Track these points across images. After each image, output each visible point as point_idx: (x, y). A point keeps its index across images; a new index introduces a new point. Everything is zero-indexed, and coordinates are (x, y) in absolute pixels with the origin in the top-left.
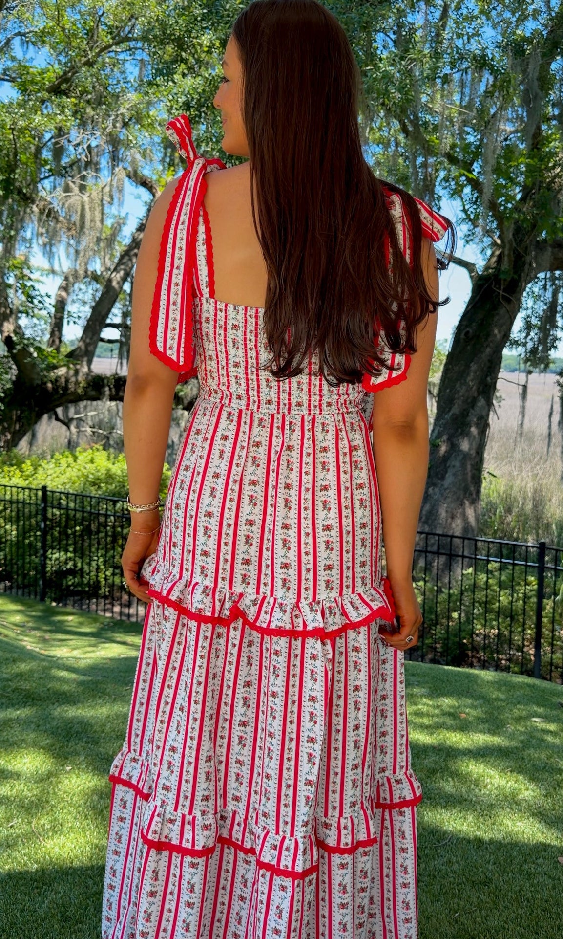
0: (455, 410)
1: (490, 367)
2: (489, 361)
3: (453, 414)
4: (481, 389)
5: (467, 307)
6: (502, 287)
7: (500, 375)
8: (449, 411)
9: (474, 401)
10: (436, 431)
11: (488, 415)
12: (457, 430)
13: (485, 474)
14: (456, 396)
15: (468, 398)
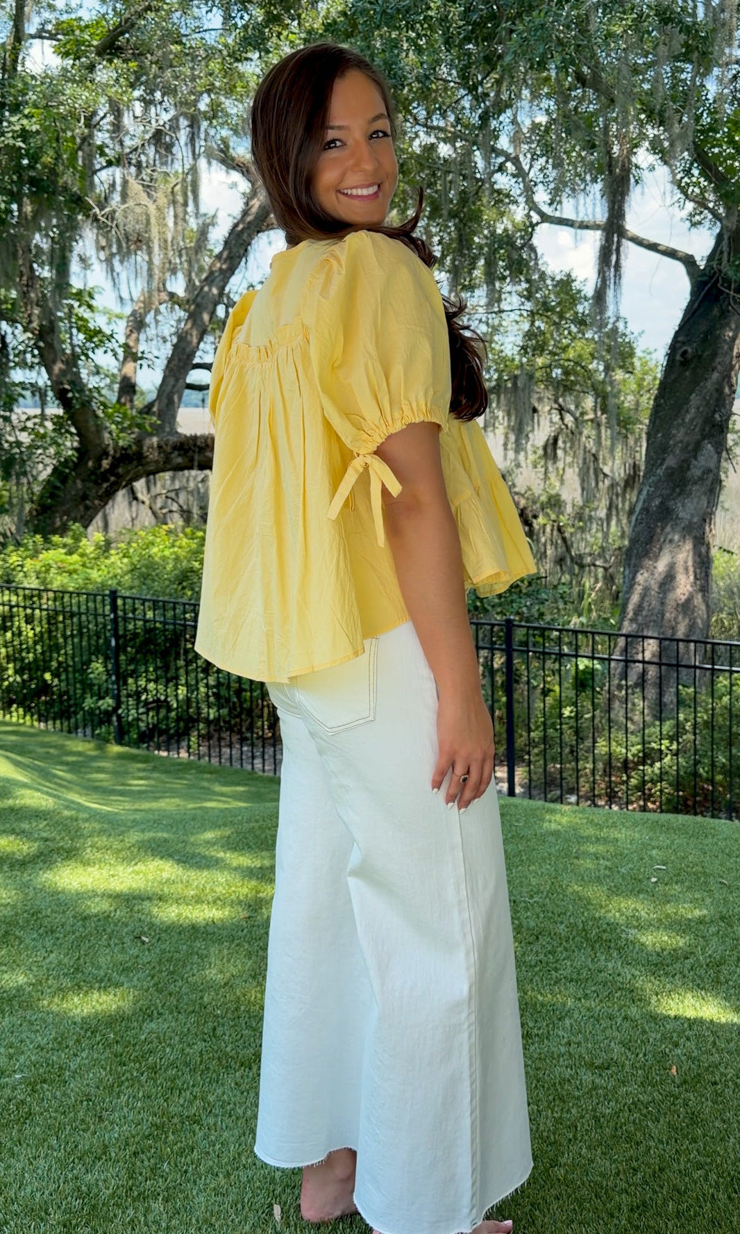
0: (671, 461)
1: (718, 400)
2: (717, 390)
3: (668, 468)
4: (707, 429)
5: (685, 315)
6: (733, 287)
7: (734, 409)
8: (661, 464)
9: (697, 447)
10: (645, 492)
11: (718, 467)
12: (674, 490)
13: (714, 552)
14: (671, 442)
15: (688, 445)
